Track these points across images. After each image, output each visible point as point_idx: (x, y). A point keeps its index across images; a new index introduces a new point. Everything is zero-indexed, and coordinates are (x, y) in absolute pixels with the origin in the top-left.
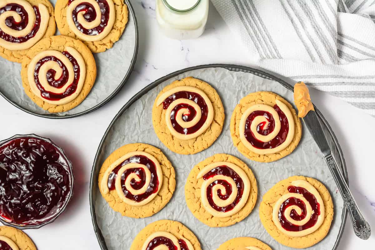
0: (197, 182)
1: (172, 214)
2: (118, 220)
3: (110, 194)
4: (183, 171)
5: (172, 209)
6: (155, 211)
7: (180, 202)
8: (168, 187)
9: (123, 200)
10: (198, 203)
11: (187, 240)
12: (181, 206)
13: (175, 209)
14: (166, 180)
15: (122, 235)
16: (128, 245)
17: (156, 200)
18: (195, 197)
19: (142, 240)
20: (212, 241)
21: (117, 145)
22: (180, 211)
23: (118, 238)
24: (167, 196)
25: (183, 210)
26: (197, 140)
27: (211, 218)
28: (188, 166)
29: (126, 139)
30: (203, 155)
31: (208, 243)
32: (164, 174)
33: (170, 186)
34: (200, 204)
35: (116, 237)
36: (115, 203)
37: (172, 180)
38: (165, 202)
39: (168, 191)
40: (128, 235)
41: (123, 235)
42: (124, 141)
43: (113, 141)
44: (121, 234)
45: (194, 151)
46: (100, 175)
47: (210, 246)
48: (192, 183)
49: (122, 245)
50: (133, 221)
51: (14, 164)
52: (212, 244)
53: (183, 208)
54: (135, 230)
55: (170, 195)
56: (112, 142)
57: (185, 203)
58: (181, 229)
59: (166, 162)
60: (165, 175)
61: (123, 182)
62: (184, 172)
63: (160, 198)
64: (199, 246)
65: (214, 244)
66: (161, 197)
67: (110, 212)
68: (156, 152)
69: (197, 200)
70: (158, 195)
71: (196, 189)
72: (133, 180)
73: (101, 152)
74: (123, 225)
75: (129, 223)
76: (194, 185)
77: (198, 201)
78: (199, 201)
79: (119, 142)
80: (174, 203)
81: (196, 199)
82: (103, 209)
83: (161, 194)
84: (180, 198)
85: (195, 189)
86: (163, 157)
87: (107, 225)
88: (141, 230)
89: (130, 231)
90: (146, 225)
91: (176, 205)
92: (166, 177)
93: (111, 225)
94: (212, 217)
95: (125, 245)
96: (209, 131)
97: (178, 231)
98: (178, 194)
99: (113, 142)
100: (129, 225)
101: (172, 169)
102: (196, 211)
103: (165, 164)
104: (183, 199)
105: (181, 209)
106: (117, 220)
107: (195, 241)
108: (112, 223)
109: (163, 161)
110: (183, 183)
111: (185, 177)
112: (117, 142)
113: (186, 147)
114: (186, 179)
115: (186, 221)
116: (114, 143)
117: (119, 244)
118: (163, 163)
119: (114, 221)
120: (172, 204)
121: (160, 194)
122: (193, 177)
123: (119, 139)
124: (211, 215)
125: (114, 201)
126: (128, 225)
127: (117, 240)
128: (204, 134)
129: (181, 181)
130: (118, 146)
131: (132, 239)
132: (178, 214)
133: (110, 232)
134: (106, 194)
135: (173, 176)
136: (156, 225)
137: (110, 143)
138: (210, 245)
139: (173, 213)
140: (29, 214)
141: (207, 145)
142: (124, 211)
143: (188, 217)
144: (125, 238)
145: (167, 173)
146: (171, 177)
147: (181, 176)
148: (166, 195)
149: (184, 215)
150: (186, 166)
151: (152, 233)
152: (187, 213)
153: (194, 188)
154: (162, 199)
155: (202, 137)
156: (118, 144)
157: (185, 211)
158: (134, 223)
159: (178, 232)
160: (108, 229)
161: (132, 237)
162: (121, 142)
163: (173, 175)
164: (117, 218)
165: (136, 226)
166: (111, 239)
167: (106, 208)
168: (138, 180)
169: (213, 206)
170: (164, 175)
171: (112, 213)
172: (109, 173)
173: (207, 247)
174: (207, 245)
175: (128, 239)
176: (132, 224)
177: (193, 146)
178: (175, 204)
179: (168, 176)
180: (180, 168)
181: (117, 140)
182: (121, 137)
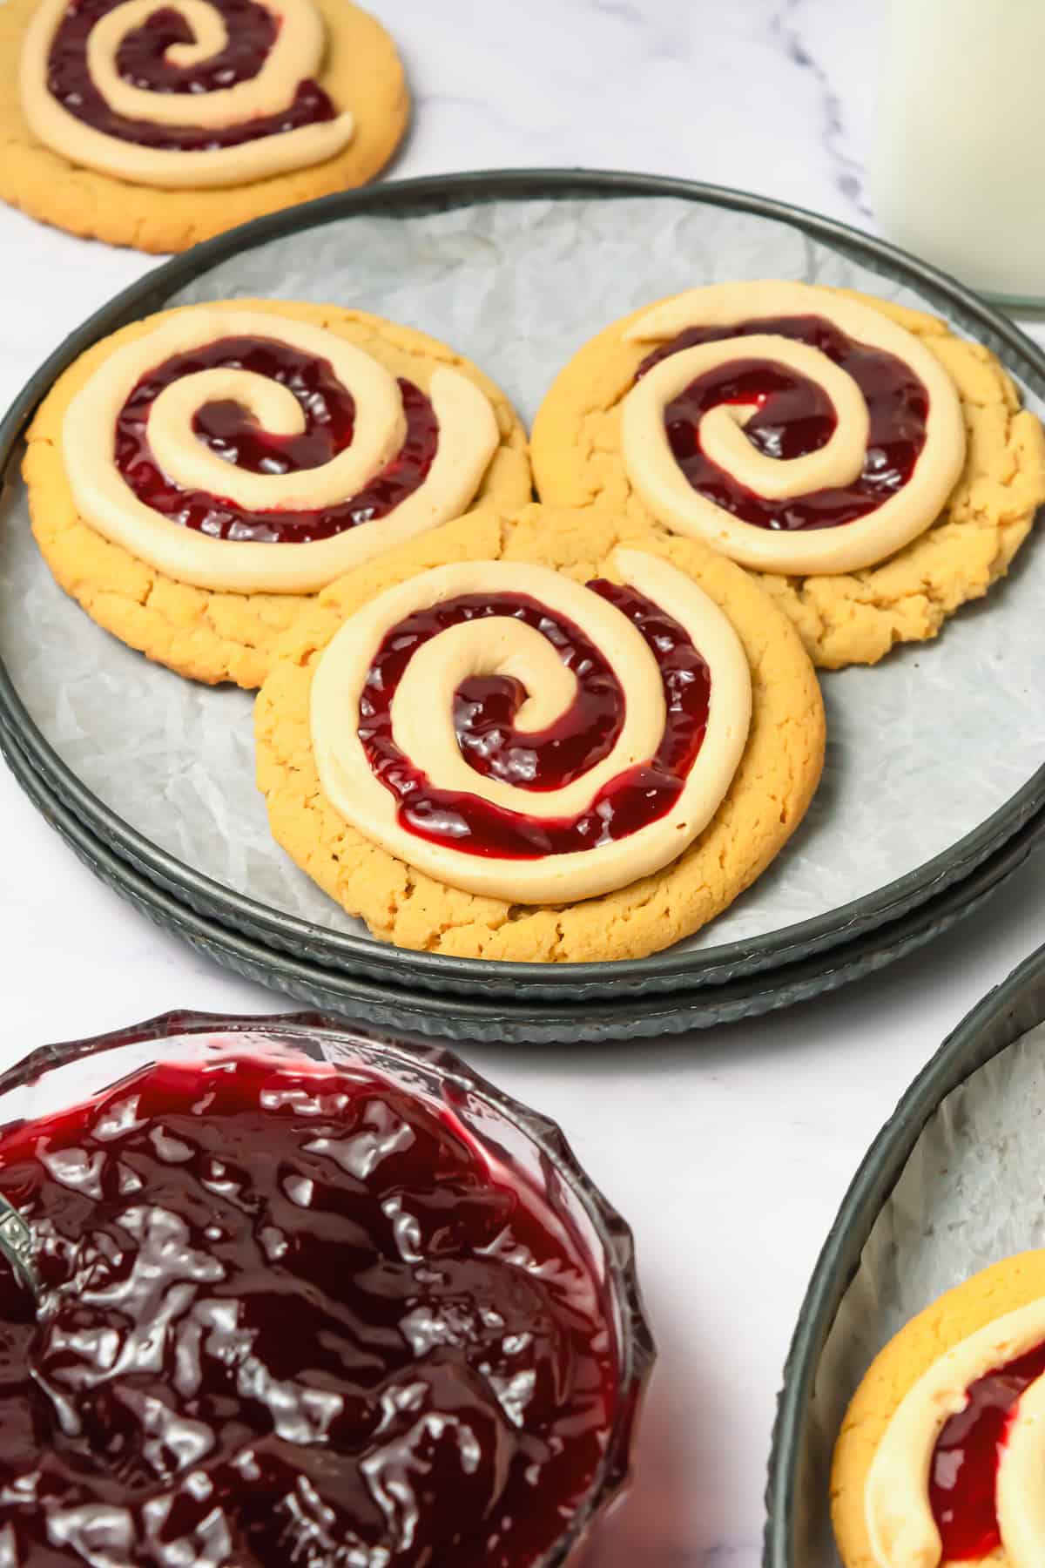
21: (983, 1252)
43: (950, 1220)
79: (1002, 1237)
112: (992, 1232)
123: (1001, 1217)
162: (1021, 1235)
172: (939, 1397)
181: (987, 1220)
182: (1020, 1199)
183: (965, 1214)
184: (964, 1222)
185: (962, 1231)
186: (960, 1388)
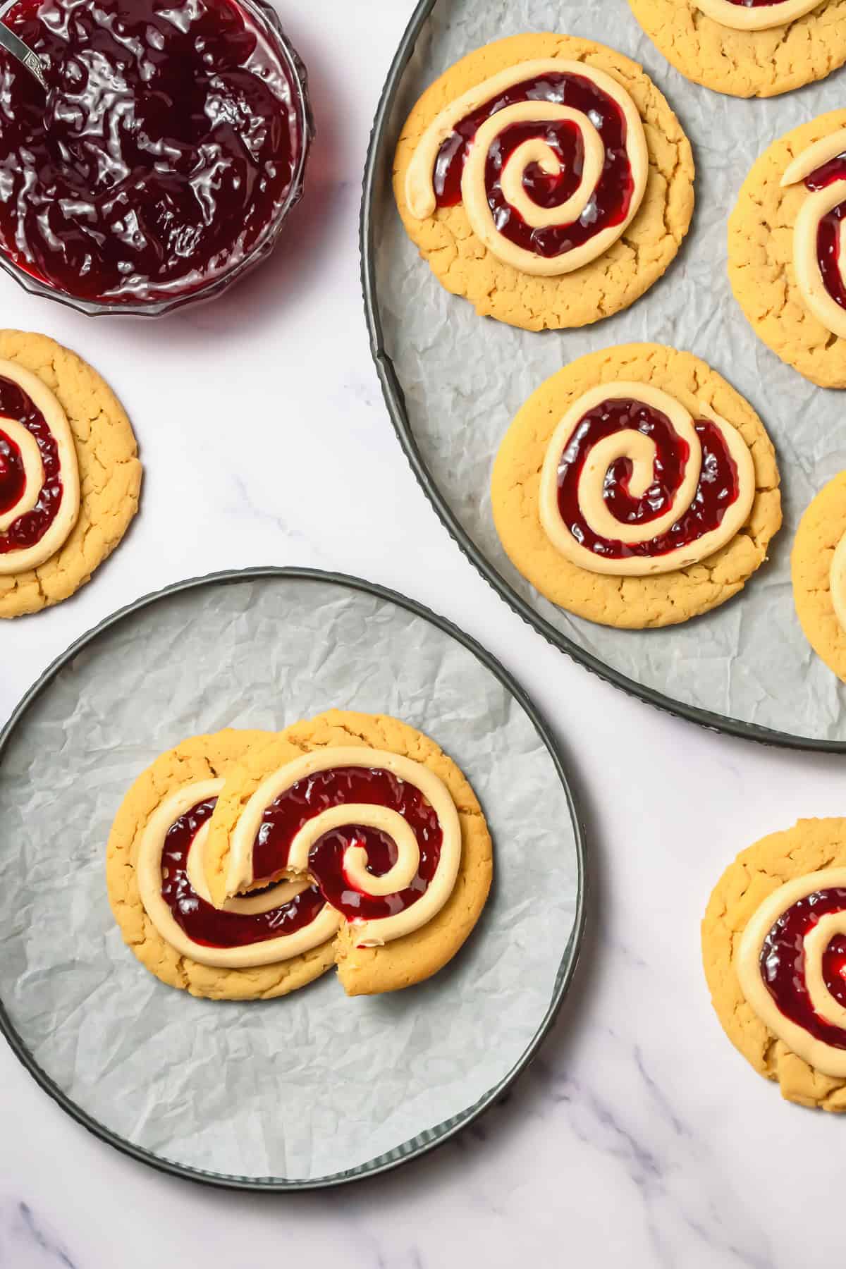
0: (780, 203)
1: (669, 326)
2: (459, 334)
3: (437, 219)
4: (724, 162)
5: (670, 309)
6: (610, 307)
7: (705, 281)
8: (665, 216)
9: (489, 246)
10: (780, 284)
11: (727, 424)
12: (708, 301)
13: (682, 309)
14: (660, 182)
15: (472, 392)
16: (491, 436)
17: (616, 260)
18: (766, 263)
19: (551, 412)
20: (821, 444)
21: (472, 37)
22: (702, 320)
23: (455, 405)
24: (659, 247)
25: (713, 314)
26: (789, 40)
27: (824, 345)
28: (744, 145)
29: (509, 18)
30: (805, 105)
31: (803, 450)
32: (653, 161)
33: (672, 210)
34: (786, 291)
35: (448, 397)
36: (456, 257)
37: (681, 189)
38: (648, 271)
39: (663, 229)
40: (493, 395)
41: (473, 397)
42: (502, 26)
43: (458, 21)
44: (467, 389)
45: (773, 81)
46: (403, 148)
47: (813, 464)
48: (760, 204)
49: (468, 434)
50: (517, 344)
51: (80, 58)
52: (817, 458)
53: (717, 308)
54: (523, 378)
55: (669, 247)
56: (453, 25)
57: (726, 286)
58: (705, 382)
59: (661, 113)
60: (656, 165)
61: (492, 174)
62: (726, 169)
63: (632, 253)
64: (771, 453)
65: (827, 457)
66: (636, 250)
67: (430, 299)
68: (624, 69)
69: (776, 273)
70: (624, 239)
71: (773, 232)
72: (532, 170)
73: (410, 57)
74: (478, 354)
75: (501, 351)
76: (767, 213)
77: (778, 277)
78: (783, 277)
79: (482, 28)
80: (681, 285)
81: (774, 269)
82: (405, 283)
83: (636, 238)
84: (706, 270)
85: (769, 229)
86: (652, 91)
87: (414, 347)
88: (543, 379)
89: (501, 382)
90: (566, 360)
91: (689, 294)
92: (661, 172)
93: (431, 348)
94: (833, 339)
95: (478, 435)
96: (838, 6)
97: (694, 387)
98: (699, 249)
99: (458, 24)
100: (502, 360)
101: (685, 146)
102: (771, 314)
103: (657, 121)
104: (716, 272)
105: (707, 310)
106: (454, 337)
107: (759, 434)
108: (437, 344)
109: (650, 108)
110: (722, 211)
111: (731, 186)
112: (477, 25)
113: (745, 63)
114: (732, 196)
115: (722, 357)
116: (462, 28)
117: (457, 428)
118: (651, 115)
119: (445, 332)
120: (675, 289)
121: (630, 239)
122: (765, 183)
123: (483, 16)
124: (827, 330)
125: (449, 251)
126: (495, 355)
127: (450, 413)
128: (820, 15)
129: (714, 203)
130: (475, 42)
131: (509, 411)
132: (696, 329)
133: (424, 378)
134: (421, 216)
135: (685, 172)
136: (609, 360)
137: (448, 27)
138: (813, 457)
139: (674, 324)
140: (126, 261)
141: (829, 59)
142: (487, 292)
143: (733, 342)
144: (480, 405)
145: (665, 160)
146: (680, 174)
147: (716, 183)
148: (655, 244)
149: (716, 337)
150: (734, 146)
151: (589, 386)
152: (729, 328)
153: (764, 223)
154: (636, 258)
155: (808, 25)
156: (475, 33)
157: (722, 321)
158: (520, 352)
159: (694, 392)
160: (419, 362)
161: (508, 408)
162: (491, 26)
163: (687, 171)
164: (456, 327)
165: (526, 365)
166: (428, 403)
167: (417, 282)
168: (552, 166)
169: (838, 299)
170: (652, 163)
171: (438, 305)
172: (441, 131)
173: (801, 466)
174: (798, 458)
175: (489, 413)
176: (514, 357)
177: (774, 62)
178: (685, 289)
179: (669, 169)
180: (711, 151)
181: (476, 18)
182: (492, 7)
183: (465, 17)
184: (464, 22)
185: (463, 26)
186: (451, 127)
